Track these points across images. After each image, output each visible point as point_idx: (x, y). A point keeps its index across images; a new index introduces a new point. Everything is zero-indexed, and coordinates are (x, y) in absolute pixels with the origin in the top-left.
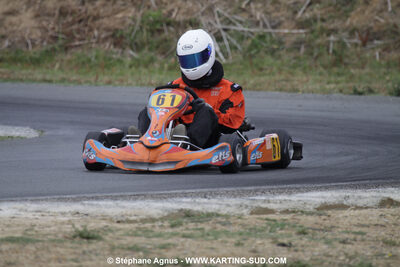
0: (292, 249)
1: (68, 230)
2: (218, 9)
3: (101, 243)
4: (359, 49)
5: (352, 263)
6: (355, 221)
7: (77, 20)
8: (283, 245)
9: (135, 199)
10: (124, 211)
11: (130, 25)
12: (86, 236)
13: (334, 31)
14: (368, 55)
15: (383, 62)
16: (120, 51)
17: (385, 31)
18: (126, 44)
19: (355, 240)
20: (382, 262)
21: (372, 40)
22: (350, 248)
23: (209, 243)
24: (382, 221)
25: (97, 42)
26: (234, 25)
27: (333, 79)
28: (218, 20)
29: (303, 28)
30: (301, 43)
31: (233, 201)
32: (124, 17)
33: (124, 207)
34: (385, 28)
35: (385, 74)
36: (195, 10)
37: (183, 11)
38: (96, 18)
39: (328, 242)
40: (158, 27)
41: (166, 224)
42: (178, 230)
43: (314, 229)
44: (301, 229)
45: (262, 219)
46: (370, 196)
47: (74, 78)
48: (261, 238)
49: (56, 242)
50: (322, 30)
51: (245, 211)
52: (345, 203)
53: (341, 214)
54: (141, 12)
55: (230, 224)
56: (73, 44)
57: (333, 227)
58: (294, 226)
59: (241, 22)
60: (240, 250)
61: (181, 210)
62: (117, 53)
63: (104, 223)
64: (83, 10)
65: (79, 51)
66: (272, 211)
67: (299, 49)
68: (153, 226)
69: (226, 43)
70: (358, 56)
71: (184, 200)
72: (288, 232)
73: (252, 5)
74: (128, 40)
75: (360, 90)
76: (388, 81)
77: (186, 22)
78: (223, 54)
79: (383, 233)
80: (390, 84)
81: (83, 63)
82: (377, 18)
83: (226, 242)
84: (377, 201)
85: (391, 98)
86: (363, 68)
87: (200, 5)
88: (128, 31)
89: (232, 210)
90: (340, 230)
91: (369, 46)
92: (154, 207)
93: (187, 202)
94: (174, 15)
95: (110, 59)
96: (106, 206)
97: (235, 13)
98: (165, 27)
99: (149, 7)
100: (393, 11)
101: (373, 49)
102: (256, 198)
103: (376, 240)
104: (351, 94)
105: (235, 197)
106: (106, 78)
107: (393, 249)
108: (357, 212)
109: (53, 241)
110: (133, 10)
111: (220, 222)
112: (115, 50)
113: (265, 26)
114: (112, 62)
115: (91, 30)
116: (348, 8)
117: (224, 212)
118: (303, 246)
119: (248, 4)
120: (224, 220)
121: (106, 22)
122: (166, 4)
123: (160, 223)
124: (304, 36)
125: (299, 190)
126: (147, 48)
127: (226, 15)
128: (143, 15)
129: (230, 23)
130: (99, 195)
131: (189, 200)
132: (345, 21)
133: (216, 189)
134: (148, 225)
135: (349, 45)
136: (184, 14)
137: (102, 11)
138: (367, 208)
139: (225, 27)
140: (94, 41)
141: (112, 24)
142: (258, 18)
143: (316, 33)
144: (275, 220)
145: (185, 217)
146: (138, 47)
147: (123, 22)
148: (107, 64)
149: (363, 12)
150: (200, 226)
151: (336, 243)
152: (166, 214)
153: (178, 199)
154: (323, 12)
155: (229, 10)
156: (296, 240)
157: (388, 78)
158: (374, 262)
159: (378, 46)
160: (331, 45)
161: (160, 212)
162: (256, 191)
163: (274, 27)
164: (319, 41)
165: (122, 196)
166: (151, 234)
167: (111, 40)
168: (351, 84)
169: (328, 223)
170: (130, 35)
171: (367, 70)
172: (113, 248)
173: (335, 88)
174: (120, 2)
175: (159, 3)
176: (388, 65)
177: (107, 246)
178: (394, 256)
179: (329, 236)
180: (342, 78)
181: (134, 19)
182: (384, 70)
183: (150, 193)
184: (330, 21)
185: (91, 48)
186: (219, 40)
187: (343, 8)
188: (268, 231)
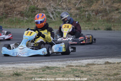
0: (80, 77)
1: (12, 73)
2: (52, 5)
3: (22, 77)
4: (95, 16)
6: (98, 69)
8: (77, 76)
9: (31, 63)
10: (28, 67)
11: (25, 10)
12: (17, 75)
13: (87, 11)
14: (97, 18)
15: (102, 20)
16: (23, 18)
17: (102, 11)
19: (98, 74)
21: (98, 13)
22: (97, 77)
23: (54, 76)
24: (106, 69)
25: (16, 15)
26: (57, 9)
27: (87, 25)
28: (52, 8)
29: (78, 10)
31: (61, 63)
32: (23, 8)
33: (28, 66)
37: (41, 5)
38: (15, 8)
39: (90, 75)
40: (34, 10)
41: (41, 70)
42: (45, 72)
43: (85, 71)
44: (82, 71)
45: (70, 68)
46: (102, 61)
47: (9, 26)
48: (70, 74)
49: (9, 76)
50: (84, 11)
51: (64, 66)
52: (94, 63)
53: (93, 67)
54: (29, 6)
55: (60, 70)
56: (8, 16)
57: (91, 71)
58: (80, 70)
59: (59, 9)
61: (45, 66)
62: (22, 18)
63: (22, 71)
64: (11, 6)
65: (10, 18)
66: (72, 66)
67: (77, 16)
68: (37, 71)
69: (55, 15)
70: (95, 18)
71: (46, 63)
72: (78, 72)
73: (62, 3)
74: (25, 15)
75: (96, 28)
76: (104, 26)
77: (42, 8)
79: (106, 72)
80: (104, 27)
81: (12, 22)
82: (100, 7)
83: (60, 76)
84: (104, 62)
85: (106, 31)
86: (96, 22)
87: (46, 4)
88: (25, 12)
89: (60, 66)
91: (98, 15)
92: (37, 65)
93: (47, 64)
94: (39, 7)
95: (20, 20)
96: (22, 65)
97: (57, 6)
98: (36, 10)
99: (31, 4)
100: (105, 5)
101: (99, 16)
102: (68, 62)
103: (105, 75)
104: (93, 30)
105: (61, 62)
106: (18, 26)
107: (110, 77)
109: (8, 76)
110: (26, 5)
112: (21, 18)
113: (66, 10)
114: (20, 21)
115: (14, 11)
116: (91, 4)
117: (58, 67)
118: (83, 76)
119: (61, 3)
120: (58, 69)
121: (18, 9)
122: (36, 3)
123: (39, 70)
124: (78, 12)
125: (80, 59)
126: (31, 17)
127: (55, 6)
128: (29, 7)
129: (56, 9)
130: (20, 62)
131: (47, 63)
132: (90, 8)
133: (55, 60)
135: (92, 15)
136: (42, 6)
137: (17, 6)
138: (101, 65)
139: (54, 10)
140: (15, 15)
141: (20, 10)
142: (64, 7)
143: (82, 12)
144: (74, 69)
145: (46, 68)
146: (28, 17)
147: (23, 9)
148: (18, 22)
149: (96, 5)
150: (51, 71)
151: (93, 76)
152: (41, 67)
153: (44, 63)
154: (84, 5)
155: (55, 5)
156: (80, 74)
157: (103, 25)
159: (101, 15)
160: (86, 15)
161: (39, 67)
162: (67, 60)
163: (69, 10)
164: (82, 14)
165: (27, 62)
166: (37, 74)
167: (20, 14)
168: (93, 27)
169: (90, 69)
170: (25, 13)
171: (97, 22)
172: (25, 78)
173: (88, 28)
174: (22, 3)
175: (34, 3)
176: (104, 21)
177: (24, 77)
178: (110, 79)
179: (90, 73)
180: (90, 25)
181: (27, 8)
182: (102, 22)
183: (35, 61)
184: (86, 8)
185: (14, 17)
186: (53, 14)
187: (90, 4)
188: (72, 72)
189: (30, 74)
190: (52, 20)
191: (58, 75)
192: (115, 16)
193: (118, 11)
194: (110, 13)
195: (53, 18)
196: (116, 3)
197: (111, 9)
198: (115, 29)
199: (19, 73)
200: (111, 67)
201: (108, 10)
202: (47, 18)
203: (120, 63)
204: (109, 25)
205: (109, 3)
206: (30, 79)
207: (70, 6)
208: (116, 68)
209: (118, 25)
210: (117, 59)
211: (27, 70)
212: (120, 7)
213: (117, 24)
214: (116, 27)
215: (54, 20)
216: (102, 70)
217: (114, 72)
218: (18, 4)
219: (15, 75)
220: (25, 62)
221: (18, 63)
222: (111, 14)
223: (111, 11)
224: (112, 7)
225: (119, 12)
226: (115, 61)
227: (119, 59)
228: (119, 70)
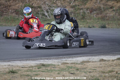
0: (75, 75)
1: (7, 70)
2: (47, 3)
3: (17, 74)
4: (89, 14)
5: (93, 78)
6: (93, 66)
7: (4, 7)
8: (72, 74)
9: (26, 61)
10: (23, 64)
11: (20, 8)
12: (13, 72)
13: (82, 9)
14: (92, 16)
15: (97, 18)
16: (18, 16)
17: (97, 9)
18: (20, 14)
19: (93, 72)
20: (102, 78)
21: (93, 11)
22: (92, 74)
23: (50, 73)
24: (101, 66)
25: (11, 13)
26: (52, 7)
27: (82, 23)
28: (47, 6)
29: (72, 8)
30: (72, 13)
31: (56, 61)
32: (19, 6)
33: (23, 63)
34: (97, 8)
35: (97, 21)
36: (40, 3)
37: (36, 3)
38: (10, 6)
39: (85, 72)
41: (36, 68)
42: (40, 70)
43: (80, 69)
44: (77, 69)
45: (65, 66)
46: (96, 58)
47: (4, 24)
48: (65, 71)
49: (5, 74)
50: (78, 9)
51: (60, 64)
52: (89, 60)
53: (88, 64)
54: (24, 4)
55: (56, 67)
56: (3, 14)
57: (86, 68)
58: (75, 68)
59: (54, 7)
60: (59, 75)
61: (41, 64)
63: (18, 68)
64: (6, 4)
65: (5, 16)
66: (68, 63)
68: (33, 69)
69: (50, 13)
70: (89, 16)
71: (41, 60)
72: (73, 70)
75: (90, 26)
76: (98, 24)
77: (37, 7)
78: (49, 16)
79: (101, 69)
80: (99, 25)
81: (7, 20)
82: (94, 5)
83: (55, 73)
84: (99, 60)
85: (100, 29)
87: (41, 2)
89: (56, 63)
90: (88, 69)
91: (92, 13)
92: (32, 63)
93: (42, 61)
94: (34, 5)
95: (15, 18)
96: (18, 63)
97: (52, 4)
99: (26, 2)
100: (99, 2)
102: (63, 59)
103: (99, 72)
104: (87, 28)
105: (56, 59)
106: (14, 24)
107: (105, 74)
108: (93, 63)
109: (3, 74)
110: (21, 3)
111: (53, 67)
112: (16, 16)
115: (9, 10)
116: (86, 2)
117: (54, 64)
118: (78, 74)
119: (56, 1)
120: (54, 66)
121: (13, 7)
122: (31, 1)
123: (35, 68)
124: (73, 10)
125: (75, 57)
127: (49, 4)
129: (51, 7)
131: (43, 60)
132: (85, 6)
133: (50, 57)
134: (31, 68)
135: (86, 13)
136: (37, 4)
137: (12, 4)
138: (96, 62)
139: (49, 8)
140: (10, 13)
141: (15, 8)
142: (59, 5)
143: (76, 10)
144: (69, 66)
145: (42, 66)
147: (18, 7)
148: (14, 20)
149: (90, 3)
150: (47, 68)
151: (88, 73)
152: (36, 65)
153: (39, 60)
154: (78, 3)
155: (50, 3)
156: (76, 72)
157: (98, 23)
158: (99, 78)
159: (95, 13)
160: (81, 13)
161: (34, 64)
162: (62, 57)
164: (77, 12)
165: (22, 60)
166: (32, 71)
167: (15, 13)
168: (88, 25)
169: (85, 67)
170: (21, 11)
171: (92, 20)
172: (21, 76)
173: (82, 26)
174: (17, 1)
175: (29, 1)
176: (98, 19)
177: (19, 75)
178: (105, 76)
179: (85, 71)
180: (85, 23)
181: (22, 6)
182: (97, 20)
183: (31, 58)
184: (81, 6)
185: (9, 15)
186: (47, 12)
187: (84, 2)
188: (67, 70)
189: (25, 71)
190: (47, 18)
191: (53, 72)
192: (109, 14)
193: (112, 9)
194: (104, 11)
195: (48, 16)
196: (110, 1)
197: (106, 7)
198: (109, 26)
199: (15, 70)
200: (106, 64)
201: (102, 8)
202: (42, 16)
203: (114, 60)
204: (104, 22)
205: (104, 1)
206: (26, 77)
207: (65, 4)
208: (111, 66)
209: (113, 23)
210: (112, 56)
211: (22, 68)
212: (114, 5)
213: (111, 22)
214: (110, 25)
215: (49, 18)
216: (96, 67)
217: (109, 69)
218: (13, 2)
219: (10, 73)
220: (20, 59)
221: (14, 61)
222: (106, 12)
223: (105, 9)
224: (107, 5)
225: (114, 10)
226: (109, 59)
227: (113, 57)
228: (114, 68)
